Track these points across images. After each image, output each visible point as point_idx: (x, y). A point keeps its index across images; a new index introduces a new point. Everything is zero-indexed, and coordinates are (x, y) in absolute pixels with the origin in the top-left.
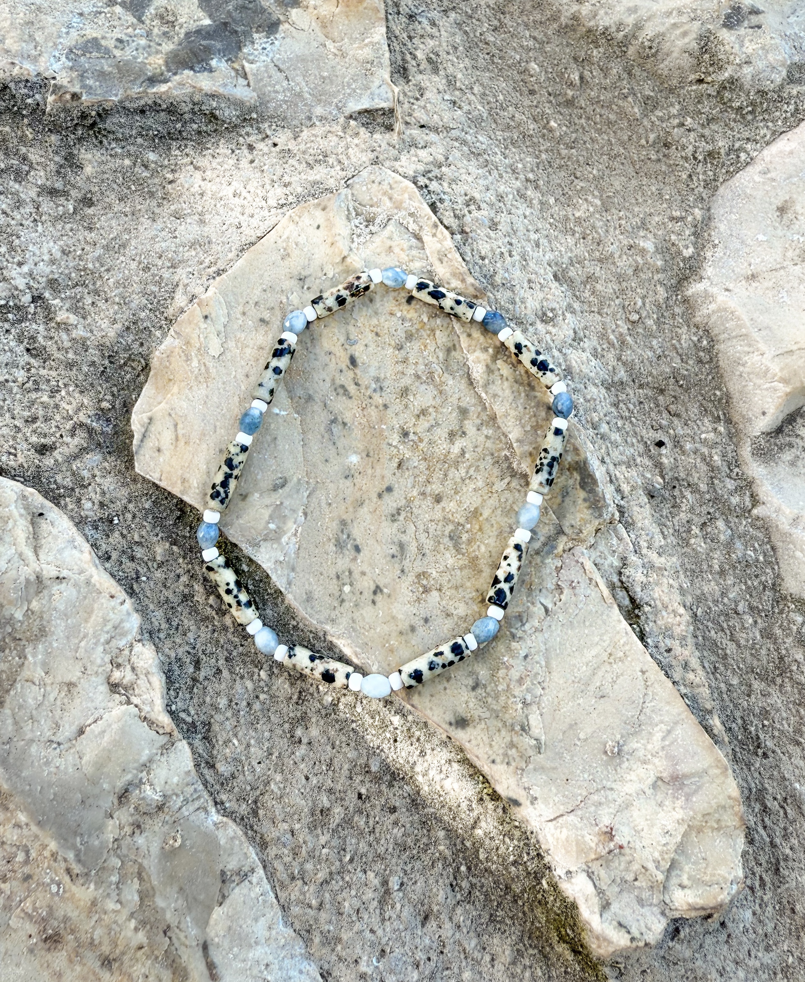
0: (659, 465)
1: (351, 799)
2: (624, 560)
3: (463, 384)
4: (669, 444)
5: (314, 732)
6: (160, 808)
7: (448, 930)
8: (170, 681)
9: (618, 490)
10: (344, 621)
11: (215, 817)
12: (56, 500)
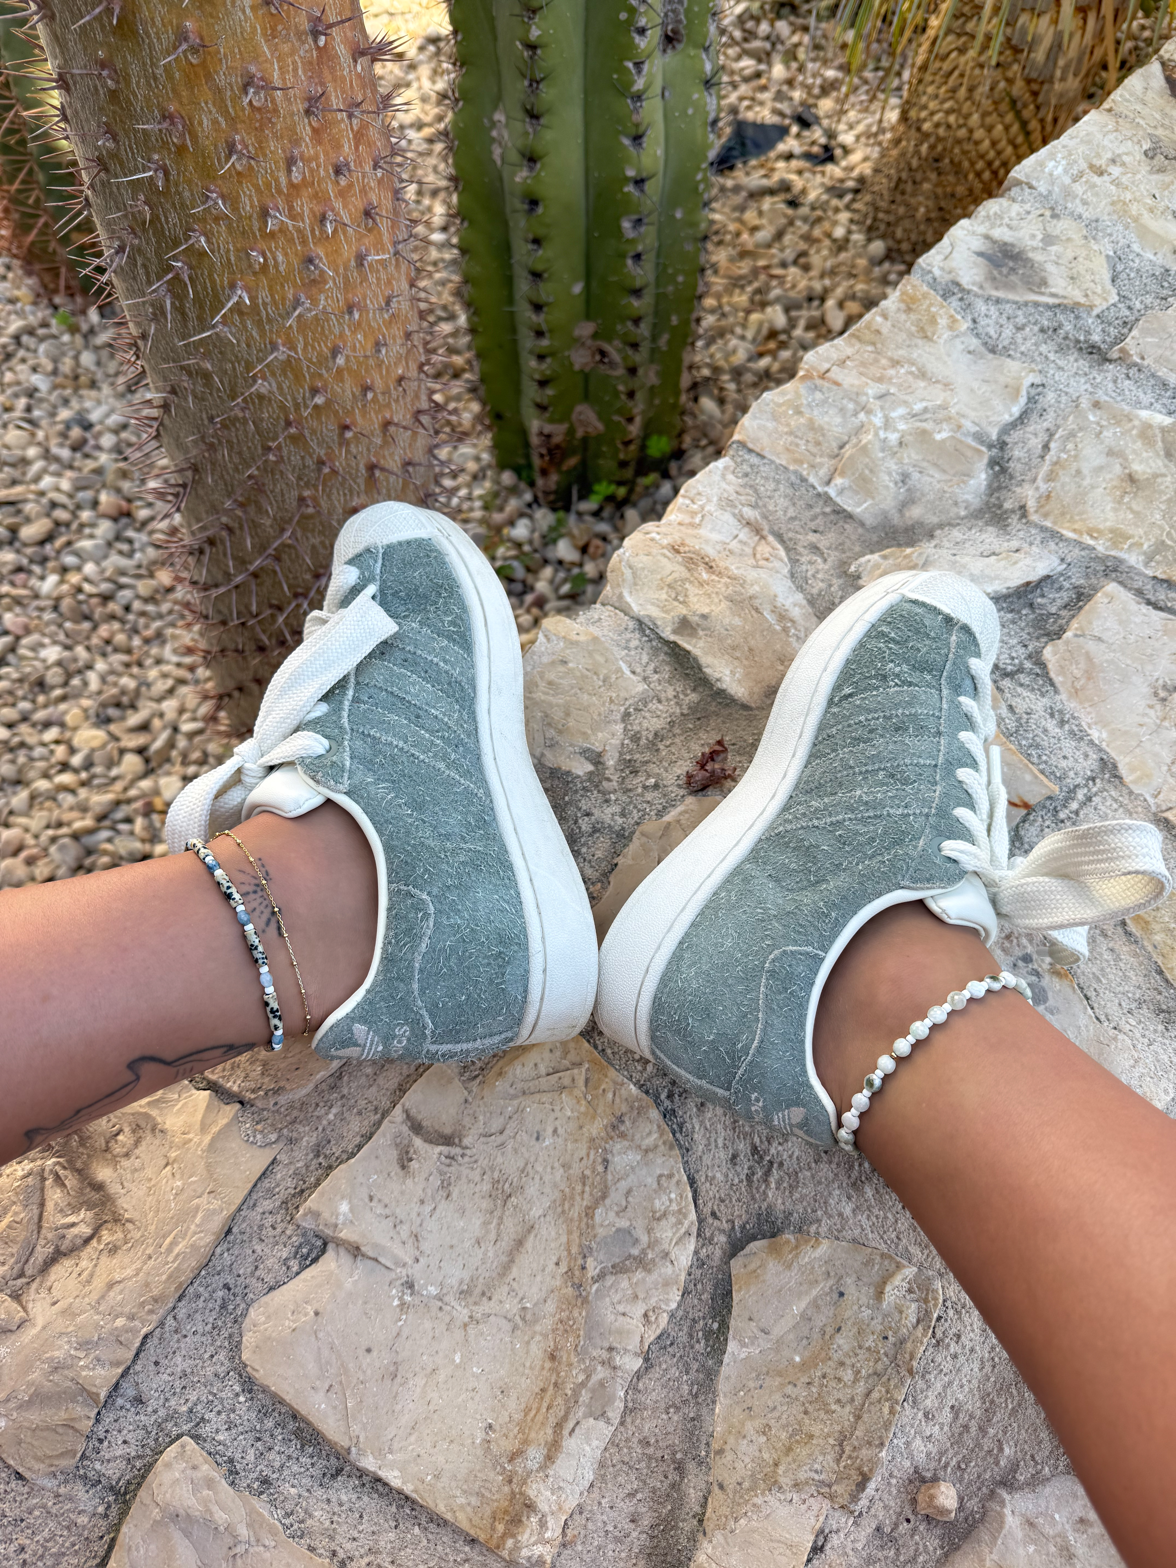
0: (896, 1526)
1: (659, 1454)
2: (837, 1531)
3: (865, 1391)
4: (911, 1526)
5: (676, 1418)
6: (615, 1368)
7: (635, 1534)
8: (659, 1337)
9: (869, 1508)
10: (728, 1402)
11: (622, 1394)
12: (699, 1235)
